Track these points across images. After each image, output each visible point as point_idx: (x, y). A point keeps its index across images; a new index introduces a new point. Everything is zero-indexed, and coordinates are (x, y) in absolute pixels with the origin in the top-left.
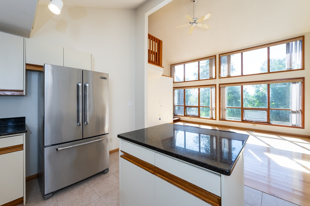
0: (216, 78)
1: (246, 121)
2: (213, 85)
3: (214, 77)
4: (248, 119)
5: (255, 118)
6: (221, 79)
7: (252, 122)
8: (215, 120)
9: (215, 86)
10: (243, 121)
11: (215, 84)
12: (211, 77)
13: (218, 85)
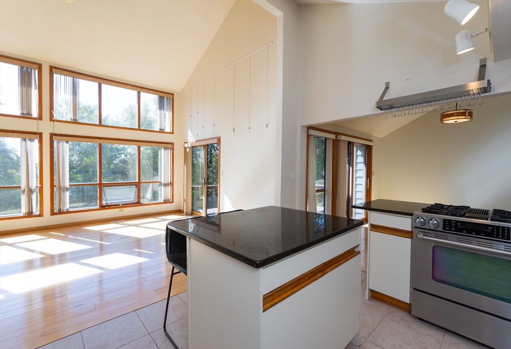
0: (40, 118)
1: (109, 207)
2: (35, 133)
3: (35, 114)
4: (109, 202)
5: (119, 199)
6: (55, 123)
7: (117, 205)
8: (41, 215)
9: (38, 136)
10: (103, 207)
11: (40, 131)
12: (25, 112)
13: (49, 136)
